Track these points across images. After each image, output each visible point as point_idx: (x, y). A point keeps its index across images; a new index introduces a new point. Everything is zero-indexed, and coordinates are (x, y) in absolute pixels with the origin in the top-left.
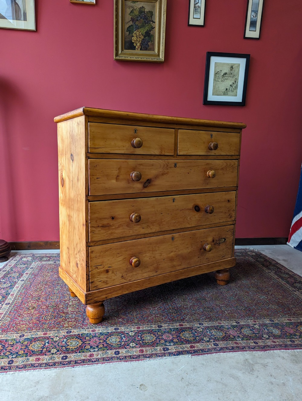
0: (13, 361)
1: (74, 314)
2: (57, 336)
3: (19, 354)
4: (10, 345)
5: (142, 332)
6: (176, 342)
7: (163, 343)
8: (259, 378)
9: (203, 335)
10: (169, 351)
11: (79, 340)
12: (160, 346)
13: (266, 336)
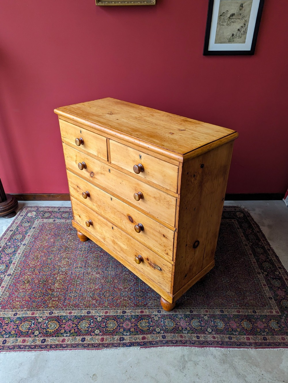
0: (6, 341)
1: (59, 292)
2: (41, 317)
3: (11, 334)
4: (6, 323)
5: (108, 318)
6: (132, 332)
7: (122, 332)
8: (186, 376)
9: (157, 325)
10: (124, 341)
11: (57, 322)
12: (118, 335)
13: (209, 330)
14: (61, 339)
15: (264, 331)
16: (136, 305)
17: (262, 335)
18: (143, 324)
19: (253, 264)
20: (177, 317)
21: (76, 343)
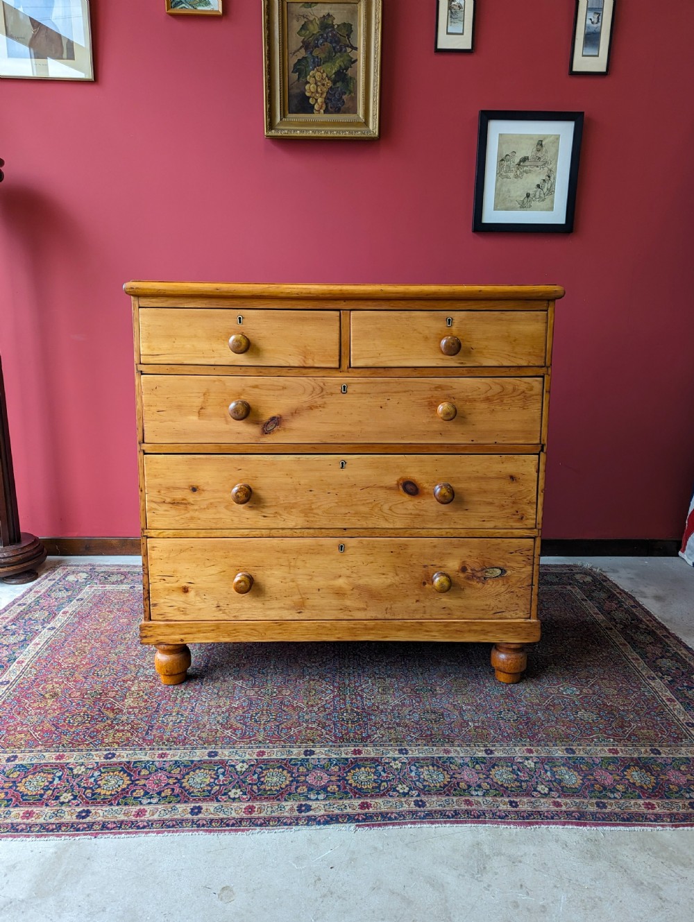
1: (134, 714)
2: (82, 764)
5: (264, 765)
7: (304, 793)
8: (491, 889)
9: (400, 779)
10: (311, 813)
11: (126, 775)
12: (294, 800)
13: (542, 788)
14: (134, 809)
15: (690, 789)
16: (342, 738)
17: (686, 798)
18: (363, 778)
19: (634, 662)
20: (451, 763)
21: (175, 817)
